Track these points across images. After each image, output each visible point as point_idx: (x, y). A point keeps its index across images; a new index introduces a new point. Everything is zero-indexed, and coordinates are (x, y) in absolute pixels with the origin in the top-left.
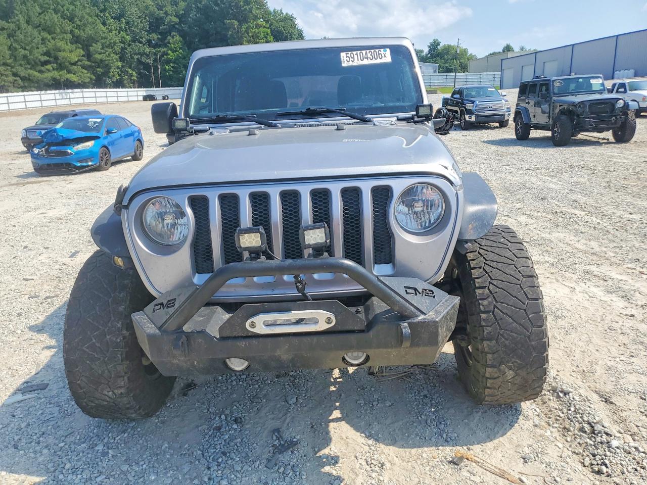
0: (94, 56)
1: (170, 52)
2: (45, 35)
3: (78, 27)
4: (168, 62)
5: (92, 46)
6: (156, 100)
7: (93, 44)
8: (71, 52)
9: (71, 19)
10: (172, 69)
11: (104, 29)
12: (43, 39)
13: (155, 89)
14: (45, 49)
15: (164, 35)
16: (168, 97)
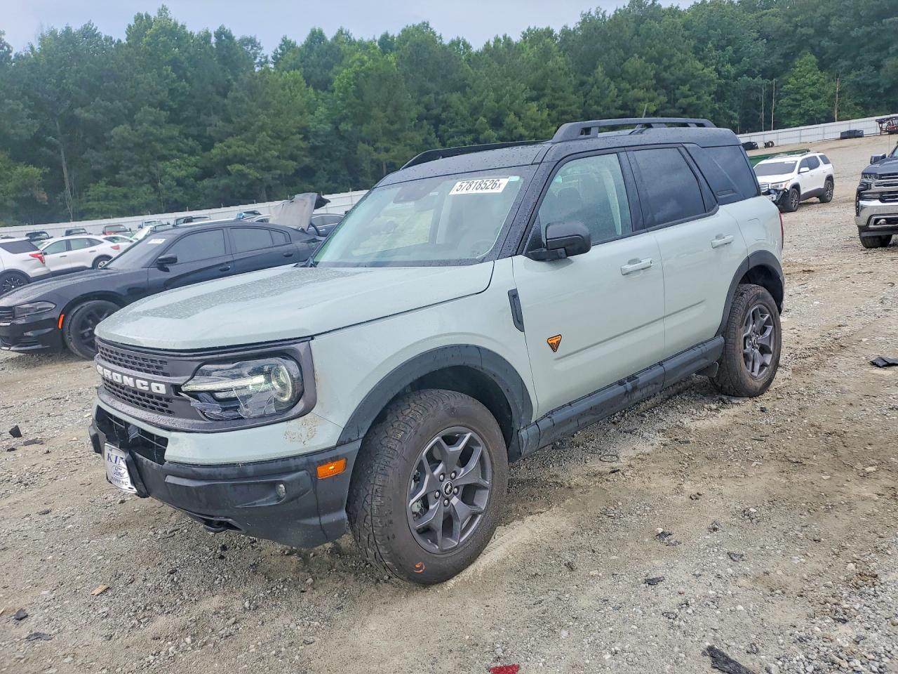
0: (680, 101)
1: (792, 80)
2: (625, 85)
3: (666, 69)
4: (787, 93)
5: (678, 89)
6: (757, 148)
7: (681, 87)
8: (651, 100)
9: (658, 61)
10: (792, 102)
11: (700, 65)
12: (620, 90)
13: (763, 133)
14: (620, 102)
15: (789, 57)
16: (772, 142)
